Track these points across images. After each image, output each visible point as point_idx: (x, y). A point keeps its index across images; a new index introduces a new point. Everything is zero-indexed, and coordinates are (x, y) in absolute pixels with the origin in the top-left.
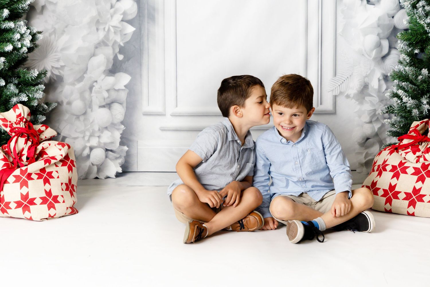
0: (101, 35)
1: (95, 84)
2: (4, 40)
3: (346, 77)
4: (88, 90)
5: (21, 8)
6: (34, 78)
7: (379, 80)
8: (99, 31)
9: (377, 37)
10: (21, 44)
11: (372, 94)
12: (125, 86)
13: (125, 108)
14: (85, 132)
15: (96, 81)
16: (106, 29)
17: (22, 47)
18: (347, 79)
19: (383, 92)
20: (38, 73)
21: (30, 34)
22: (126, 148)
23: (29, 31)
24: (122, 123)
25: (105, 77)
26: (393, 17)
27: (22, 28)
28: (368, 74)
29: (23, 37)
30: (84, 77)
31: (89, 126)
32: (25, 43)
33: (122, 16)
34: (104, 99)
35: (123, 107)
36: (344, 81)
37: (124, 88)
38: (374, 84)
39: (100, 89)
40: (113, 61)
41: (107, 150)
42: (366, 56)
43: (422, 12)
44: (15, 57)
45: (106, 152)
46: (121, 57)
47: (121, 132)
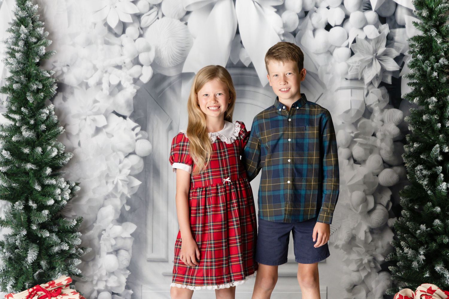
0: (110, 187)
1: (103, 232)
2: (46, 193)
3: (335, 229)
4: (97, 238)
5: (61, 164)
6: (72, 226)
7: (366, 232)
8: (109, 185)
9: (363, 193)
10: (61, 197)
11: (359, 245)
12: (131, 235)
13: (131, 255)
14: (93, 276)
15: (105, 230)
16: (115, 183)
17: (62, 200)
18: (336, 231)
19: (369, 243)
20: (76, 222)
21: (69, 188)
22: (131, 292)
23: (68, 186)
24: (128, 268)
25: (113, 226)
26: (377, 176)
27: (62, 183)
28: (355, 226)
29: (63, 191)
30: (94, 226)
31: (97, 271)
32: (65, 196)
33: (130, 171)
34: (112, 246)
35: (129, 254)
36: (334, 232)
37: (130, 236)
38: (361, 235)
39: (108, 236)
40: (120, 211)
41: (113, 294)
42: (354, 210)
43: (420, 175)
44: (56, 208)
45: (113, 296)
46: (128, 208)
47: (127, 277)
